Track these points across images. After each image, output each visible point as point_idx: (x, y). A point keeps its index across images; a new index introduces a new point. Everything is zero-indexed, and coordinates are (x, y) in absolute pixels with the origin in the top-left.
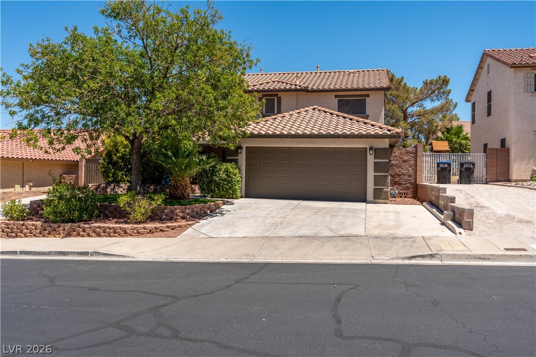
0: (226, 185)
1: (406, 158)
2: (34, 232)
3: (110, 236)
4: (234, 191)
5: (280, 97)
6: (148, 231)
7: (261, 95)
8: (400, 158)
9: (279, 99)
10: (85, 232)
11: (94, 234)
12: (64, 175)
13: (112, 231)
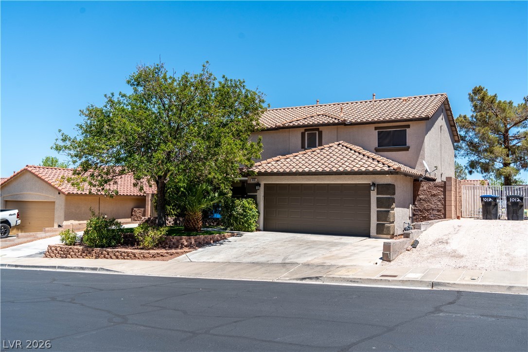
0: (242, 219)
1: (435, 192)
2: (77, 254)
3: (124, 259)
4: (249, 225)
5: (322, 131)
6: (151, 255)
7: (303, 130)
8: (428, 192)
9: (320, 133)
10: (109, 255)
11: (114, 257)
12: (135, 209)
13: (126, 254)
